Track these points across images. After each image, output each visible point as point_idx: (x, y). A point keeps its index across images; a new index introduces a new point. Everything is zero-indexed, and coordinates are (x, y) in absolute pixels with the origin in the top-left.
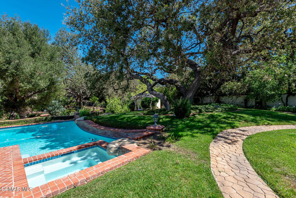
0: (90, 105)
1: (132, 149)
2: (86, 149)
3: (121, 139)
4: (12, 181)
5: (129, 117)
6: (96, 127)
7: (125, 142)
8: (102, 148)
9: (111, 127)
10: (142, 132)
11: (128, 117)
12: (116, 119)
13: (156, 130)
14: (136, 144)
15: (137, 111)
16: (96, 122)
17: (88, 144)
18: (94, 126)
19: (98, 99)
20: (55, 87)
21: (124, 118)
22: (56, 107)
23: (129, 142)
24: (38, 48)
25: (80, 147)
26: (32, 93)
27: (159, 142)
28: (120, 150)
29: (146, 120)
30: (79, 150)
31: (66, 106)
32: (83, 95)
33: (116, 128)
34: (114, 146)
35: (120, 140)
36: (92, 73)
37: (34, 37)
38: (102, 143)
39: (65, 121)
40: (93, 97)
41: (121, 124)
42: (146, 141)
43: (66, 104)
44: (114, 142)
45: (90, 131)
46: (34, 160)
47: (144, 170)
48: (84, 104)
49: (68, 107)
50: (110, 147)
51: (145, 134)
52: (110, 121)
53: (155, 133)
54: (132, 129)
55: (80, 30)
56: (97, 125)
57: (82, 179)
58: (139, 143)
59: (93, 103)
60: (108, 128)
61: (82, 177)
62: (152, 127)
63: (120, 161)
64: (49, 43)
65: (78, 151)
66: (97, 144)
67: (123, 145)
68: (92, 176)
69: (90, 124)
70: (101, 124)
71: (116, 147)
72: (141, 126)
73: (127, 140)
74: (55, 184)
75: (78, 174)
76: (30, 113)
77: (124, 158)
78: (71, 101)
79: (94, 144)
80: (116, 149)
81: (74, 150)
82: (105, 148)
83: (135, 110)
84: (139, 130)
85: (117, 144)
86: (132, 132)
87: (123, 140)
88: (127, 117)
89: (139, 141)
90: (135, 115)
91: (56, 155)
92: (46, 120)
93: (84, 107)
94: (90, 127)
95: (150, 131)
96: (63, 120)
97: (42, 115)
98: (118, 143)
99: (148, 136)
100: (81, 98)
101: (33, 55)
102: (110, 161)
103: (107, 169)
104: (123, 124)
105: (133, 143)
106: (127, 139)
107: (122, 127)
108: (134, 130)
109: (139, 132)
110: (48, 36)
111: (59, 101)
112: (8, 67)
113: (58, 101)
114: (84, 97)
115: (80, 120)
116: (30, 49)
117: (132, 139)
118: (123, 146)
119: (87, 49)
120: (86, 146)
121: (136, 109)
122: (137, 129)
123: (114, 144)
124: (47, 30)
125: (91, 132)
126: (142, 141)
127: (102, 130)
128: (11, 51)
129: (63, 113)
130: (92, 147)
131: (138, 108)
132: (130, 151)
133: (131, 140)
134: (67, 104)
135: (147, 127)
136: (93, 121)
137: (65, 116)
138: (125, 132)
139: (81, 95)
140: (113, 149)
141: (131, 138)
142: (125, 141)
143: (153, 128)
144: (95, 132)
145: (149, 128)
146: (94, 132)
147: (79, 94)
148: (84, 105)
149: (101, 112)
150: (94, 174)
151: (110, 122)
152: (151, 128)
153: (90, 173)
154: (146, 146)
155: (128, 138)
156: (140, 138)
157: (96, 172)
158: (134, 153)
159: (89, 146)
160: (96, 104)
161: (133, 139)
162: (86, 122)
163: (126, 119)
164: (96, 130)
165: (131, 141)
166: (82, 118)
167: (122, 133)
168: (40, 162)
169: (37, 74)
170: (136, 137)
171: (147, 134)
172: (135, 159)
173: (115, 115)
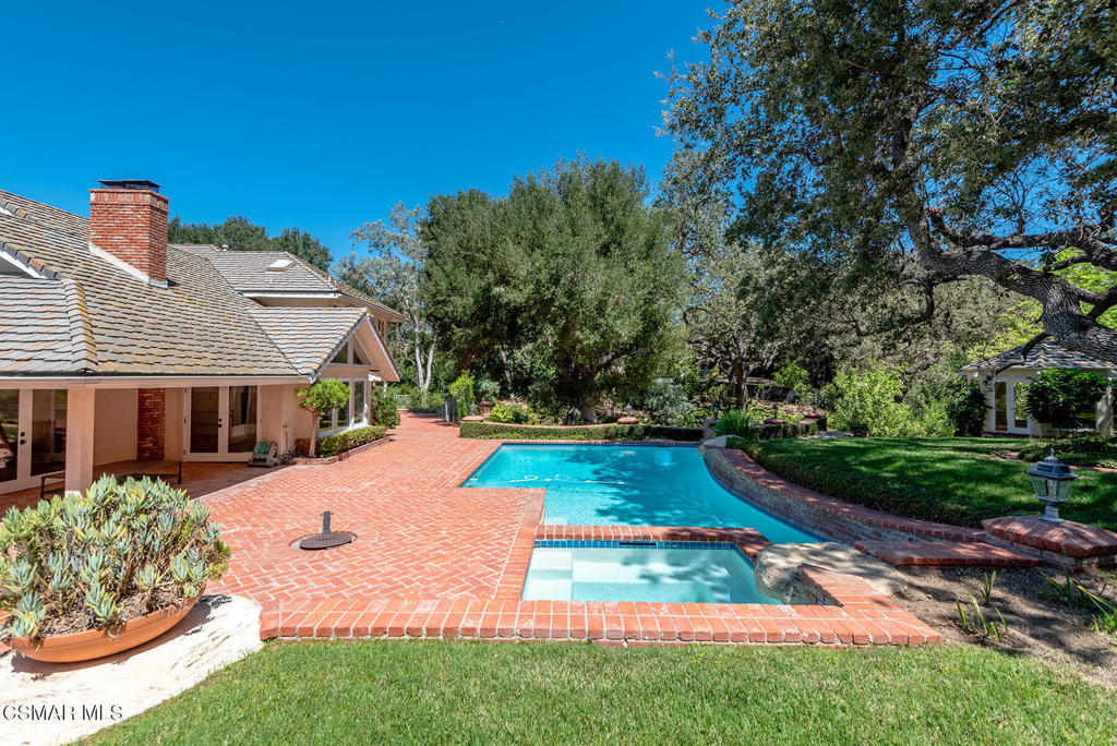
0: (777, 395)
1: (846, 598)
2: (693, 545)
3: (826, 544)
4: (501, 569)
5: (919, 460)
6: (755, 478)
7: (839, 560)
8: (745, 556)
9: (814, 489)
10: (957, 539)
11: (910, 460)
12: (848, 459)
13: (1045, 546)
14: (889, 585)
15: (996, 435)
16: (760, 462)
17: (703, 531)
18: (746, 473)
19: (805, 373)
20: (660, 337)
21: (889, 461)
22: (667, 399)
23: (860, 567)
24: (618, 228)
25: (676, 535)
26: (610, 356)
27: (1044, 618)
28: (799, 586)
29: (1015, 484)
30: (670, 541)
31: (697, 398)
32: (747, 360)
33: (834, 495)
34: (781, 562)
35: (817, 546)
36: (762, 277)
37: (609, 199)
38: (752, 539)
39: (676, 446)
40: (786, 366)
41: (855, 481)
42: (958, 590)
43: (696, 389)
44: (788, 546)
45: (738, 491)
46: (557, 536)
47: (840, 701)
48: (752, 390)
49: (703, 400)
50: (764, 562)
51: (966, 551)
52: (811, 465)
53: (1039, 564)
54: (907, 513)
55: (710, 136)
56: (762, 472)
57: (614, 626)
58: (911, 585)
59: (786, 390)
60: (797, 492)
61: (616, 620)
62: (1018, 528)
63: (764, 623)
64: (648, 203)
65: (667, 545)
66: (731, 538)
67: (814, 569)
68: (646, 633)
69: (736, 464)
70: (775, 471)
71: (786, 570)
72: (957, 511)
73: (853, 556)
74: (549, 611)
75: (613, 609)
76: (609, 413)
77: (787, 617)
78: (712, 381)
79: (722, 537)
80: (786, 576)
81: (655, 537)
82: (753, 559)
83: (985, 429)
84: (943, 528)
85: (796, 560)
86: (902, 529)
87: (833, 549)
88: (904, 457)
89: (915, 575)
90: (957, 453)
91: (605, 537)
92: (632, 436)
93: (754, 402)
94: (738, 477)
95: (1005, 542)
96: (671, 441)
97: (622, 420)
98: (802, 555)
99: (982, 567)
100: (742, 372)
101: (604, 251)
102: (727, 610)
103: (700, 629)
104: (865, 484)
105: (874, 575)
106: (855, 552)
107: (860, 496)
108: (916, 524)
109: (938, 535)
110: (642, 183)
111: (676, 381)
112: (553, 294)
113: (671, 380)
114: (751, 367)
115: (712, 447)
116: (599, 236)
117: (875, 557)
118: (811, 575)
119: (737, 192)
120: (694, 536)
121: (990, 423)
122: (935, 520)
123: (785, 554)
124: (638, 169)
125: (739, 494)
126: (934, 581)
127: (775, 493)
128: (560, 250)
129: (685, 419)
130: (713, 546)
131: (1005, 423)
132: (836, 603)
133: (869, 561)
134: (699, 389)
135: (987, 522)
136: (750, 454)
137: (690, 427)
138: (870, 523)
139: (742, 359)
140: (774, 573)
141: (873, 552)
142: (840, 555)
143: (1024, 532)
144: (753, 495)
145: (997, 527)
146: (748, 497)
147: (733, 355)
148: (752, 395)
149: (807, 427)
150: (653, 629)
151: (808, 466)
152: (1009, 532)
153: (643, 620)
154: (945, 608)
155: (857, 548)
156: (925, 566)
157: (661, 625)
158: (844, 614)
159: (703, 537)
160: (798, 394)
161: (884, 560)
162: (726, 456)
163: (898, 464)
164: (756, 490)
165: (868, 566)
166: (722, 441)
167: (853, 522)
168: (570, 545)
169: (611, 301)
170: (900, 554)
171: (978, 555)
172: (839, 644)
173: (856, 445)
